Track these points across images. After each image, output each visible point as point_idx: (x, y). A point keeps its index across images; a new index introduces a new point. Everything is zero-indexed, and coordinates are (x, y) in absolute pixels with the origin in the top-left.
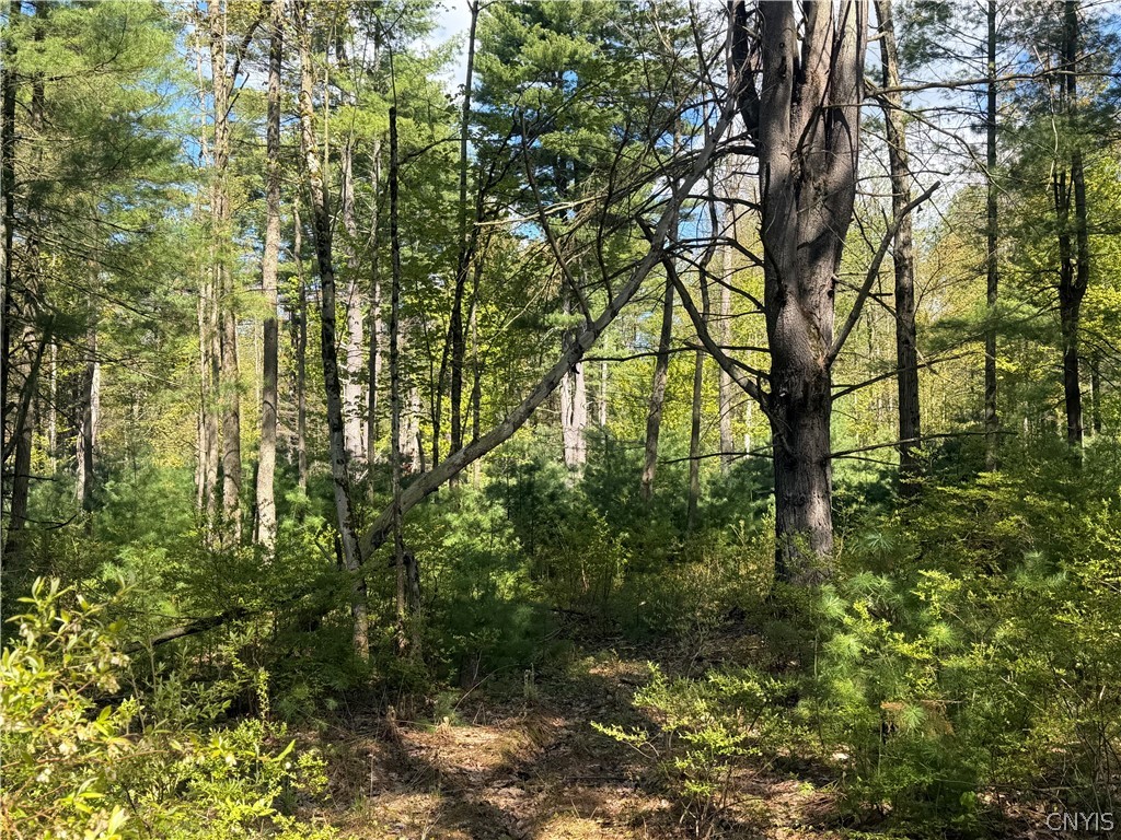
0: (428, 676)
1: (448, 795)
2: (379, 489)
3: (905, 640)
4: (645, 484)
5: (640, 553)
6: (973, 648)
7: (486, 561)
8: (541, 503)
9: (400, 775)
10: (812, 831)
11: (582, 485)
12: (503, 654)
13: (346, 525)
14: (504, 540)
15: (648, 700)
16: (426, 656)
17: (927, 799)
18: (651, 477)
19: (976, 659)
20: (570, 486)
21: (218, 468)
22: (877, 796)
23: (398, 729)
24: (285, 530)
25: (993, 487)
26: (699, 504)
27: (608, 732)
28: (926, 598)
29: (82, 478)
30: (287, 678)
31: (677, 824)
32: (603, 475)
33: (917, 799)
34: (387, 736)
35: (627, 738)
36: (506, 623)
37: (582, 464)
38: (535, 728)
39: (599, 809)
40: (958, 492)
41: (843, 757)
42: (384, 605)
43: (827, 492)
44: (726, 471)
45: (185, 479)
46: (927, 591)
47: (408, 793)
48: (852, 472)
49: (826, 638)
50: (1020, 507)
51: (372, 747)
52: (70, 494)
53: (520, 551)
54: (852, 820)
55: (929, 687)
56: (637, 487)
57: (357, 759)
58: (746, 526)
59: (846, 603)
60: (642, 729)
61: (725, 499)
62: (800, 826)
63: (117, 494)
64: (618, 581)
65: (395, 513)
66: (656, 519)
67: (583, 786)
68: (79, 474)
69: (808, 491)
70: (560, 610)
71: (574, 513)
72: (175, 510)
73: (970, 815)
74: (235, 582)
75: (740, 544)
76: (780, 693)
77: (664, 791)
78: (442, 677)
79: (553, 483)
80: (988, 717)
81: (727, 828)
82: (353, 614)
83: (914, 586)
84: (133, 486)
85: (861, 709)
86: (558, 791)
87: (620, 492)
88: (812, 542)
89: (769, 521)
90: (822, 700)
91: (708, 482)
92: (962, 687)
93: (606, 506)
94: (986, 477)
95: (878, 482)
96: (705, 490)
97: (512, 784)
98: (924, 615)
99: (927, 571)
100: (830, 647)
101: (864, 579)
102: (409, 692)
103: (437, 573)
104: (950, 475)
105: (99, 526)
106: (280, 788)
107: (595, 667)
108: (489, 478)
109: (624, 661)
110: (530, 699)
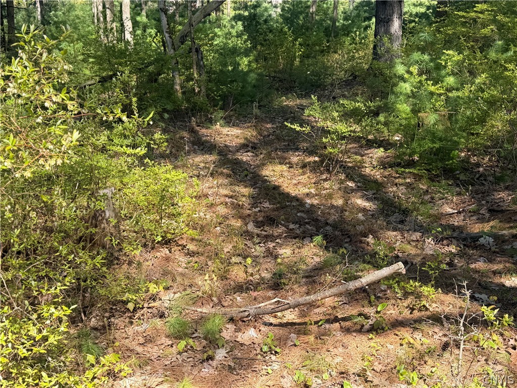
0: (209, 105)
1: (220, 155)
2: (182, 16)
3: (432, 85)
4: (311, 14)
5: (308, 49)
6: (464, 87)
7: (234, 51)
8: (260, 24)
9: (199, 147)
10: (382, 169)
11: (280, 15)
12: (243, 95)
13: (167, 32)
14: (242, 42)
15: (311, 113)
16: (208, 96)
17: (435, 155)
18: (314, 10)
19: (465, 93)
20: (274, 15)
21: (103, 4)
22: (414, 153)
23: (197, 128)
24: (138, 35)
25: (482, 12)
26: (337, 24)
27: (293, 127)
28: (445, 64)
29: (39, 9)
30: (144, 104)
31: (322, 167)
32: (291, 10)
33: (431, 155)
34: (192, 130)
35: (301, 129)
36: (244, 81)
37: (280, 4)
38: (259, 128)
39: (287, 161)
40: (464, 14)
41: (398, 138)
42: (187, 73)
43: (401, 15)
44: (351, 7)
45: (88, 10)
46: (446, 61)
47: (203, 154)
48: (413, 7)
49: (395, 85)
50: (494, 21)
51: (186, 135)
52: (35, 17)
53: (250, 47)
54: (400, 164)
55: (441, 106)
56: (307, 16)
57: (179, 140)
58: (360, 35)
59: (406, 68)
60: (308, 125)
61: (350, 22)
62: (376, 167)
63: (56, 18)
64: (297, 62)
65: (190, 26)
66: (316, 32)
67: (280, 152)
68: (37, 7)
69: (392, 15)
70: (269, 76)
71: (276, 29)
72: (84, 25)
73: (455, 161)
74: (116, 58)
75: (356, 44)
76: (373, 108)
77: (316, 153)
78: (215, 106)
79: (266, 14)
80: (468, 118)
81: (344, 168)
82: (173, 76)
83: (440, 58)
84: (63, 13)
85: (409, 115)
86: (269, 154)
87: (299, 18)
88: (391, 40)
89: (371, 32)
90: (390, 114)
91: (342, 12)
92: (457, 105)
93: (292, 25)
94: (480, 7)
95: (426, 12)
96: (341, 16)
97: (249, 151)
98: (443, 72)
99: (447, 51)
100: (397, 89)
101: (416, 56)
102: (201, 112)
103: (211, 57)
104: (461, 7)
105: (50, 33)
106: (146, 149)
107: (286, 102)
108: (234, 12)
109: (299, 99)
110: (256, 116)
